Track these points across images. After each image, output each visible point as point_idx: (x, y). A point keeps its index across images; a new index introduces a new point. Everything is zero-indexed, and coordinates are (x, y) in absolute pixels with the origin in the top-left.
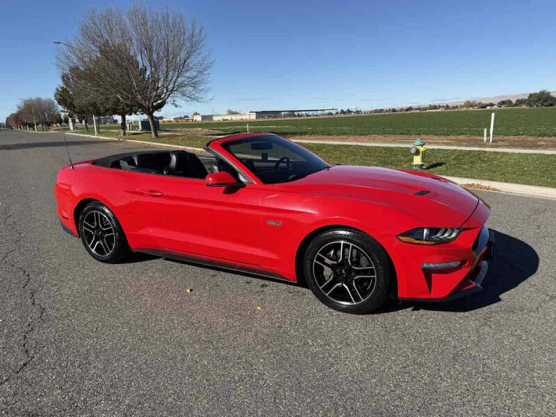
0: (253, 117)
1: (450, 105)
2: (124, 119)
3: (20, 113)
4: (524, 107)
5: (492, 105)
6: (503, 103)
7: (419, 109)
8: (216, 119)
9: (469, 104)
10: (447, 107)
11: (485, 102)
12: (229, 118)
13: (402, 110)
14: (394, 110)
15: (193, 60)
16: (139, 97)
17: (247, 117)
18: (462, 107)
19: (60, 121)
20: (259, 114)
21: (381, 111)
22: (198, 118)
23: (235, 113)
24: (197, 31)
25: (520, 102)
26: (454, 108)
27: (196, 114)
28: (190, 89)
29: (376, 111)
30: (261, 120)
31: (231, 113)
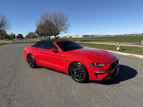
0: (82, 37)
2: (50, 37)
3: (28, 35)
7: (128, 35)
8: (73, 37)
10: (136, 35)
12: (76, 37)
13: (123, 35)
14: (121, 35)
15: (66, 23)
16: (53, 32)
17: (80, 37)
19: (37, 37)
20: (84, 36)
21: (117, 35)
22: (68, 37)
23: (78, 36)
24: (67, 16)
26: (138, 35)
27: (68, 36)
28: (65, 30)
29: (115, 35)
30: (84, 37)
31: (76, 36)
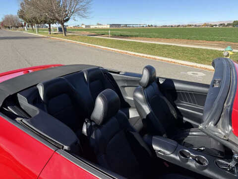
0: (109, 27)
1: (197, 25)
2: (50, 26)
3: (4, 21)
4: (230, 27)
5: (216, 25)
6: (221, 25)
7: (183, 26)
8: (92, 27)
9: (206, 25)
10: (196, 26)
11: (213, 24)
12: (97, 27)
13: (175, 26)
14: (172, 26)
16: (57, 15)
17: (106, 27)
18: (202, 26)
20: (111, 25)
21: (166, 26)
22: (84, 27)
25: (229, 25)
26: (198, 26)
27: (83, 25)
29: (164, 26)
30: (112, 28)
31: (98, 24)
